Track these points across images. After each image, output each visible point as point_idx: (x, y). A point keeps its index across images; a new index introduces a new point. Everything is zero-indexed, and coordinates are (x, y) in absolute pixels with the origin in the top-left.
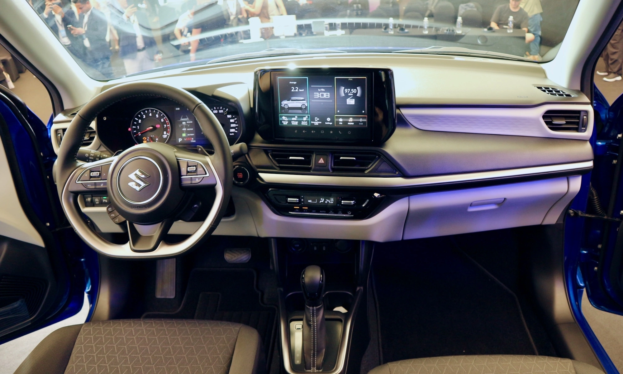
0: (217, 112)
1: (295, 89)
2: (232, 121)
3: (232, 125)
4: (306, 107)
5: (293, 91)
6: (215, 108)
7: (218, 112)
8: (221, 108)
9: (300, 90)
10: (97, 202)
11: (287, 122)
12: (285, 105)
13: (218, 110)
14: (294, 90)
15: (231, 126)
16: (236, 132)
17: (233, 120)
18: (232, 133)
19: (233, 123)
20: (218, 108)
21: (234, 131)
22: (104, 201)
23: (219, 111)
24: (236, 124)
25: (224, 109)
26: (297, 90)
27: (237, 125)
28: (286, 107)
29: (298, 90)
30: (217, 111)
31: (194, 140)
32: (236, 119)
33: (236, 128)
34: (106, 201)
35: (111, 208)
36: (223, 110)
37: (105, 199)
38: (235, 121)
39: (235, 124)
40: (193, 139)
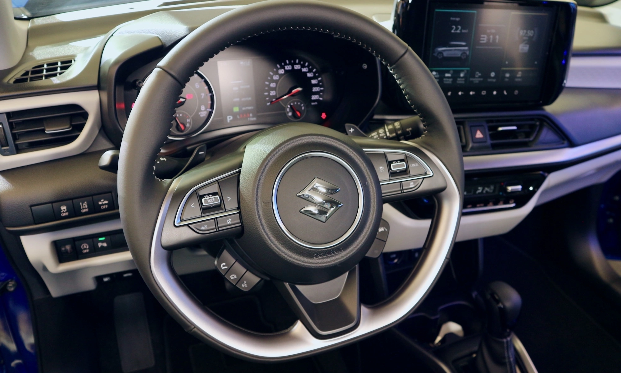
0: (290, 69)
1: (457, 29)
2: (314, 82)
3: (315, 89)
4: (467, 56)
5: (453, 31)
6: (287, 62)
7: (293, 67)
8: (297, 61)
9: (463, 31)
10: (85, 249)
11: (451, 80)
12: (439, 54)
13: (293, 65)
14: (455, 30)
15: (313, 91)
16: (321, 99)
17: (316, 80)
18: (314, 101)
19: (315, 85)
20: (292, 61)
21: (317, 98)
22: (100, 245)
23: (295, 66)
24: (321, 86)
25: (302, 63)
26: (458, 31)
27: (322, 89)
28: (440, 57)
29: (461, 30)
30: (290, 66)
31: (253, 117)
32: (320, 79)
33: (321, 94)
34: (105, 245)
35: (224, 264)
36: (299, 65)
37: (102, 242)
38: (319, 82)
39: (319, 88)
40: (251, 115)
